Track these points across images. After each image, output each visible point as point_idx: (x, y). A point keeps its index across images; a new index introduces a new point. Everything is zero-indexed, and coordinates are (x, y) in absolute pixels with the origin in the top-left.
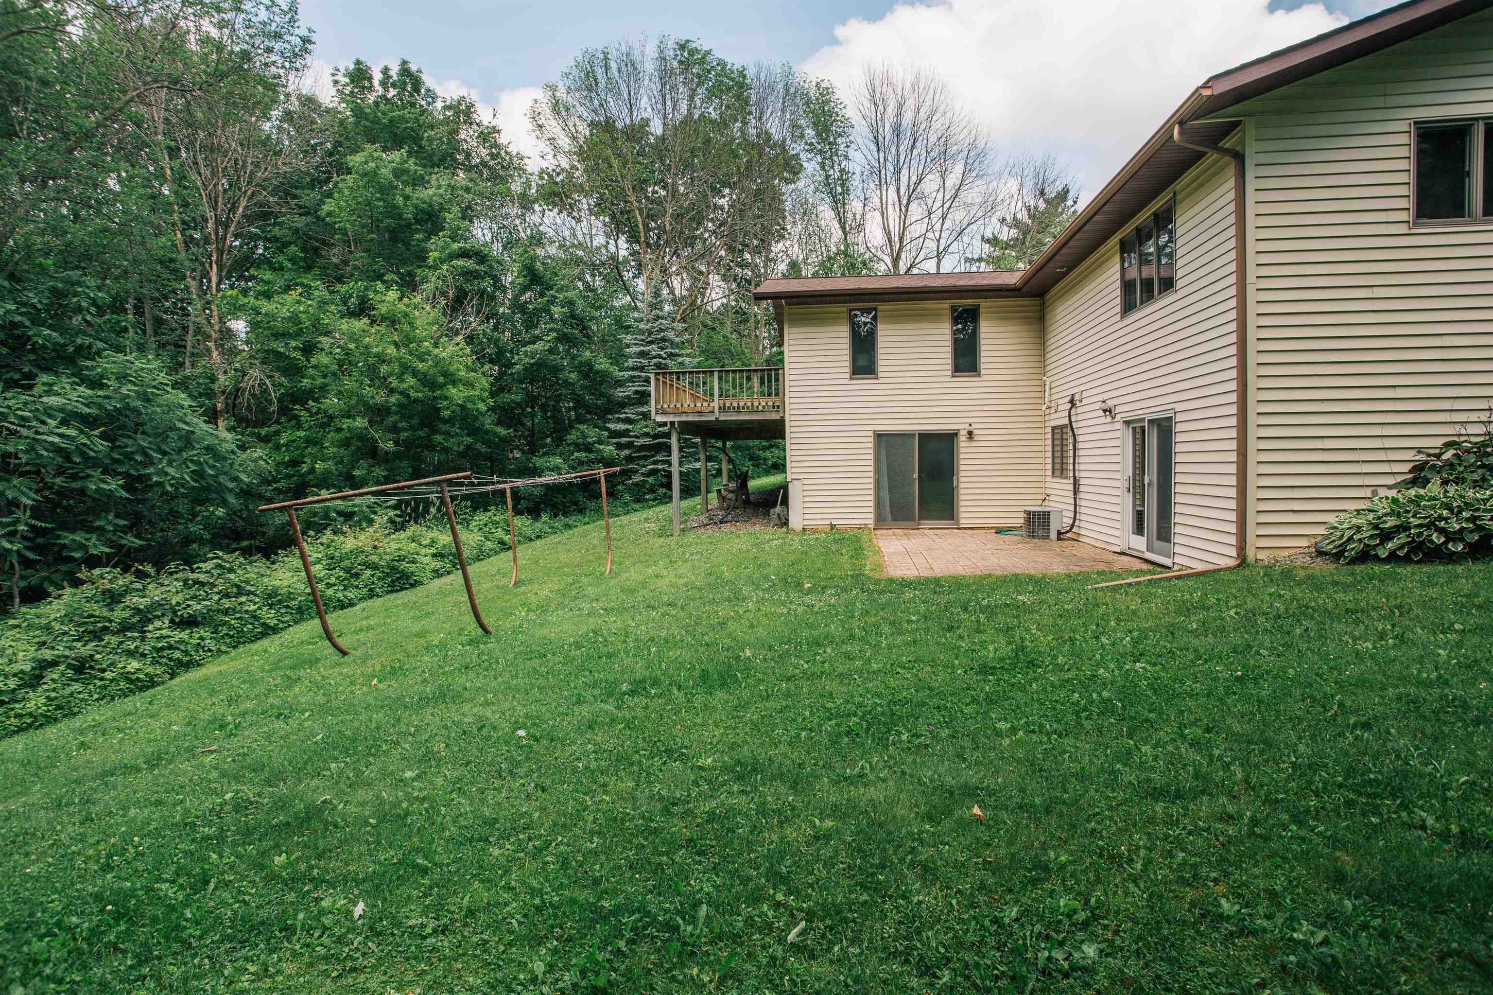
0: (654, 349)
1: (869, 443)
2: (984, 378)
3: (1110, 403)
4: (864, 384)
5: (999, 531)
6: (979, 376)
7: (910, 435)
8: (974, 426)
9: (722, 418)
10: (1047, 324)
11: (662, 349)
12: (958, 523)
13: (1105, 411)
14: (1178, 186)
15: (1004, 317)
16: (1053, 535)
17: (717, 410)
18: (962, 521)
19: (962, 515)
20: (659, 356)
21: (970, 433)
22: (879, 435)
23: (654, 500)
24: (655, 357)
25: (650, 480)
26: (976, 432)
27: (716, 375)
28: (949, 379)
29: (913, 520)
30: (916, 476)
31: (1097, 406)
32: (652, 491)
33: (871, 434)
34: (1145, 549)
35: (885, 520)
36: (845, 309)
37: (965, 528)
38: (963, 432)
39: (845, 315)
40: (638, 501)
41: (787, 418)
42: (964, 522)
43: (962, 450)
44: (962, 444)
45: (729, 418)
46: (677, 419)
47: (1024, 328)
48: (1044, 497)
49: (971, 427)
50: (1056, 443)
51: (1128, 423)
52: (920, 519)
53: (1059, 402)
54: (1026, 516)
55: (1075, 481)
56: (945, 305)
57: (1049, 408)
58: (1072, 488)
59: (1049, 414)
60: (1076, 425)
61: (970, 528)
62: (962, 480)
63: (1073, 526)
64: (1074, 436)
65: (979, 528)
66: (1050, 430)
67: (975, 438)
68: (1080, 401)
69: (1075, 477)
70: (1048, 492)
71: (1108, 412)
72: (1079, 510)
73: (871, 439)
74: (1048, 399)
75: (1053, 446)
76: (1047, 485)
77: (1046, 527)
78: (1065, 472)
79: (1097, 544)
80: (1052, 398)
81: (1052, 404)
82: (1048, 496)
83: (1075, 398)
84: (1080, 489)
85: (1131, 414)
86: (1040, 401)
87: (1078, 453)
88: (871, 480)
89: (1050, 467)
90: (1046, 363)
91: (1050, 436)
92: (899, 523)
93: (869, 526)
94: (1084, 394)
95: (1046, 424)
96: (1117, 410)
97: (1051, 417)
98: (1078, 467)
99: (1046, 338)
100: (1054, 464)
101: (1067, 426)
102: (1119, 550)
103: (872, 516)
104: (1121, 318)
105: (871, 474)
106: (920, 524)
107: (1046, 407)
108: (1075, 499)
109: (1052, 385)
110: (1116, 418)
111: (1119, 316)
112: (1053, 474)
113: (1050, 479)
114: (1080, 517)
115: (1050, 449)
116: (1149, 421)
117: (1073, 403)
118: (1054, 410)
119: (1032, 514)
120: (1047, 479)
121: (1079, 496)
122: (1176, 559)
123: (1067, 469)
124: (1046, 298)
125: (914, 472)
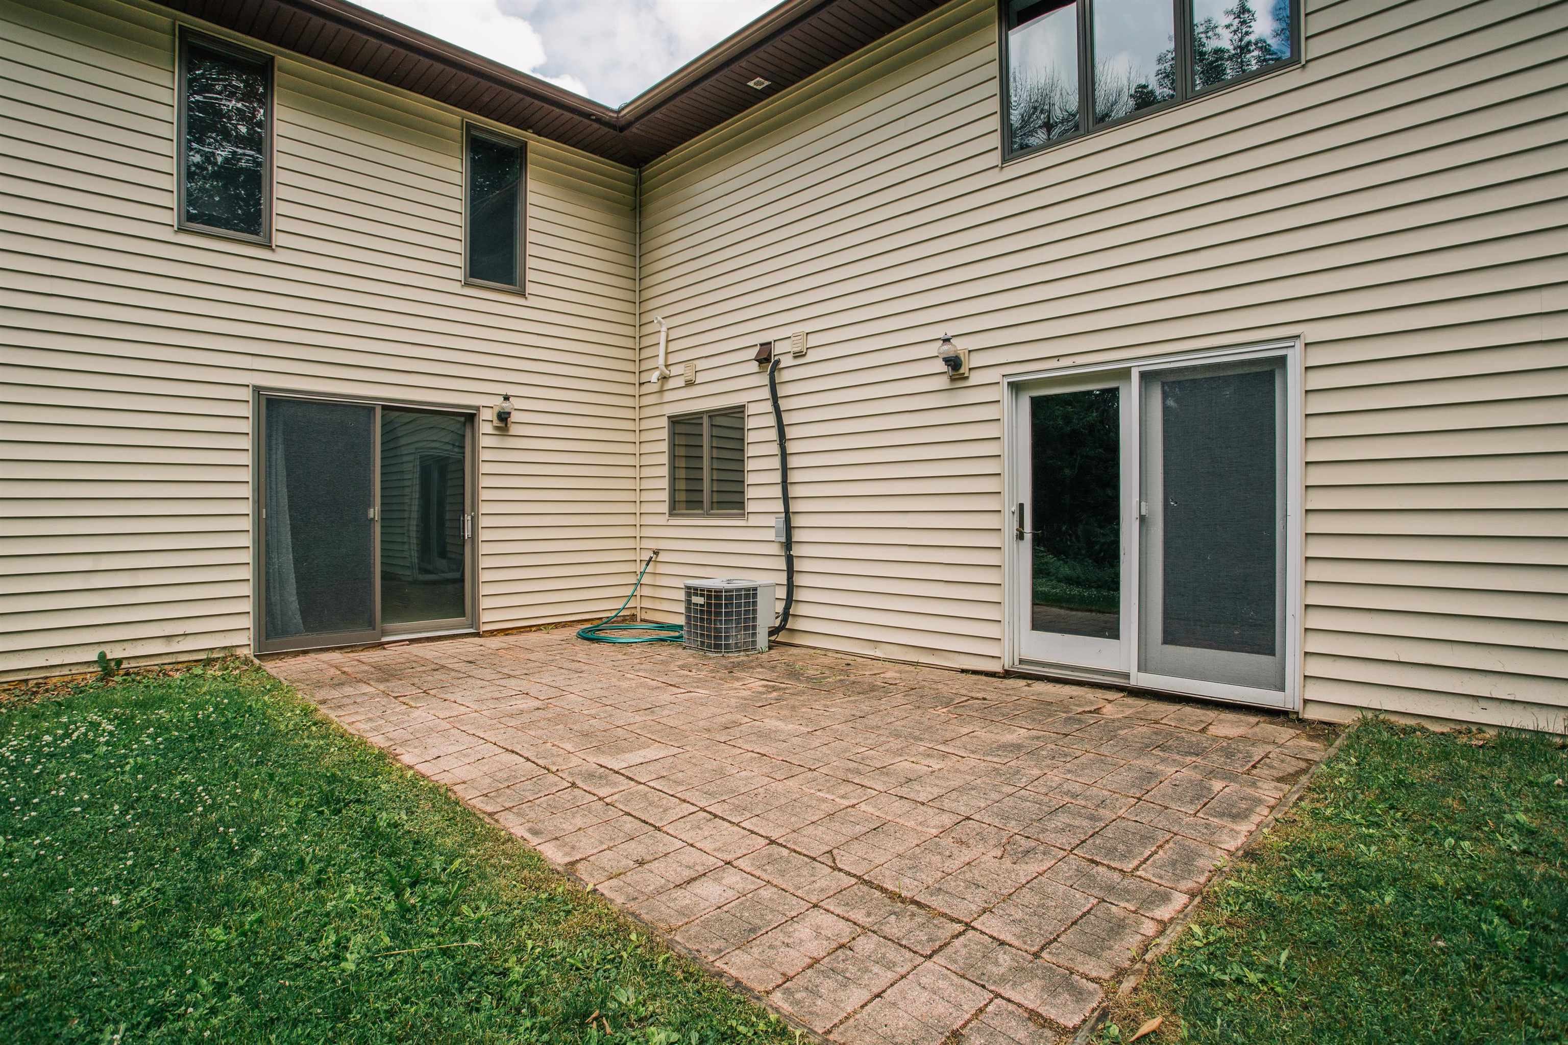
2: (532, 301)
3: (960, 346)
4: (225, 254)
6: (521, 294)
7: (357, 408)
8: (515, 403)
10: (647, 222)
12: (475, 621)
13: (947, 361)
15: (571, 184)
16: (762, 640)
18: (485, 617)
19: (485, 603)
21: (504, 417)
22: (270, 402)
26: (515, 417)
28: (456, 288)
29: (371, 624)
30: (375, 512)
31: (934, 349)
33: (247, 394)
34: (1133, 671)
35: (285, 632)
36: (166, 22)
37: (492, 633)
38: (486, 414)
42: (489, 618)
43: (484, 455)
44: (484, 441)
48: (646, 556)
49: (506, 405)
50: (682, 452)
51: (1016, 387)
52: (384, 619)
53: (701, 365)
54: (700, 600)
55: (788, 520)
56: (454, 116)
57: (664, 378)
58: (771, 535)
59: (661, 391)
60: (784, 405)
61: (505, 632)
62: (484, 522)
63: (786, 615)
64: (781, 427)
65: (538, 628)
66: (664, 422)
67: (514, 430)
68: (798, 355)
69: (787, 511)
70: (654, 545)
71: (954, 363)
72: (799, 580)
73: (247, 410)
74: (661, 361)
75: (673, 457)
76: (646, 532)
77: (749, 622)
78: (721, 504)
79: (878, 653)
80: (672, 359)
81: (674, 370)
82: (656, 553)
83: (778, 349)
84: (797, 536)
85: (1054, 364)
86: (629, 367)
87: (793, 462)
88: (247, 524)
89: (665, 496)
90: (647, 294)
91: (664, 434)
92: (325, 636)
93: (239, 652)
94: (813, 341)
95: (646, 413)
96: (976, 360)
97: (668, 396)
98: (794, 491)
99: (646, 248)
100: (673, 491)
101: (741, 409)
102: (995, 667)
103: (247, 622)
104: (1004, 161)
105: (247, 508)
106: (384, 633)
107: (654, 376)
108: (790, 560)
109: (673, 334)
110: (976, 378)
111: (995, 158)
112: (674, 509)
113: (663, 520)
114: (799, 595)
115: (664, 459)
116: (1146, 377)
117: (768, 360)
118: (681, 382)
119: (718, 597)
120: (646, 520)
121: (796, 551)
122: (1315, 692)
123: (735, 498)
124: (651, 170)
125: (368, 505)
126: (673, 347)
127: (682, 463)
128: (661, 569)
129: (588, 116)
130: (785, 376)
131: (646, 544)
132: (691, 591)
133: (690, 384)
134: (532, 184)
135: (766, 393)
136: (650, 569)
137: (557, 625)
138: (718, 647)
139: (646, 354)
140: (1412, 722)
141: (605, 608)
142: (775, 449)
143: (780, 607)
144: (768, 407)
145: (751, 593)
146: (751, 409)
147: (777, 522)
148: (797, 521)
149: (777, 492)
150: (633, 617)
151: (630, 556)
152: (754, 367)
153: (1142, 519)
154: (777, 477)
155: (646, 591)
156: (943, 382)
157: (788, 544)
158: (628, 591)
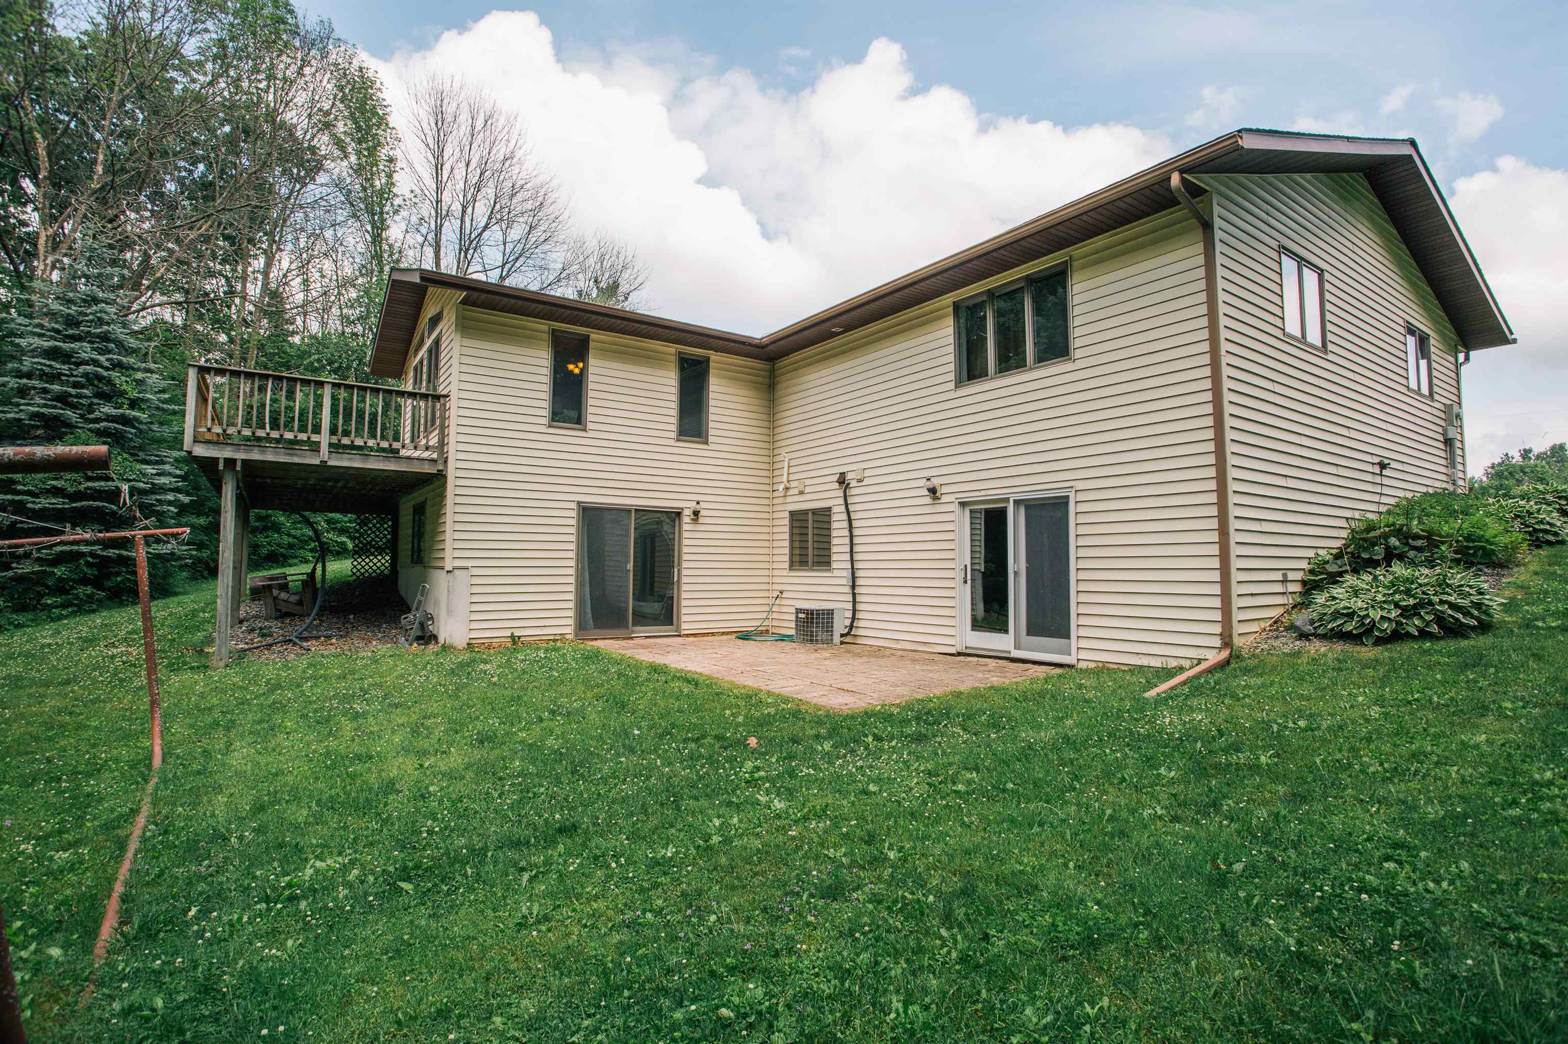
0: (85, 350)
1: (570, 521)
2: (712, 446)
3: (936, 482)
4: (567, 436)
5: (745, 636)
6: (706, 443)
7: (625, 511)
8: (703, 505)
9: (332, 463)
10: (777, 394)
11: (101, 352)
12: (678, 628)
13: (929, 490)
14: (1077, 251)
15: (734, 377)
16: (837, 639)
17: (324, 447)
18: (684, 626)
19: (684, 618)
20: (96, 363)
21: (696, 513)
22: (584, 509)
23: (63, 606)
24: (87, 363)
25: (59, 571)
26: (702, 513)
27: (327, 391)
28: (672, 442)
29: (627, 627)
30: (630, 566)
31: (923, 482)
32: (61, 588)
33: (574, 505)
34: (1012, 648)
35: (588, 628)
36: (546, 328)
37: (687, 635)
38: (687, 512)
39: (545, 336)
40: (22, 608)
41: (451, 473)
42: (688, 627)
43: (685, 535)
44: (686, 527)
45: (345, 464)
46: (240, 456)
47: (752, 393)
48: (775, 594)
49: (698, 507)
50: (796, 531)
51: (963, 504)
52: (633, 625)
53: (808, 482)
54: (803, 616)
55: (853, 573)
56: (672, 349)
57: (787, 489)
58: (844, 581)
59: (785, 496)
60: (851, 508)
61: (694, 635)
62: (684, 572)
63: (851, 627)
64: (850, 520)
65: (713, 634)
66: (787, 515)
67: (701, 520)
68: (860, 481)
69: (853, 568)
70: (780, 587)
71: (933, 491)
72: (859, 607)
73: (574, 514)
74: (785, 479)
75: (792, 534)
76: (775, 580)
77: (829, 628)
78: (819, 563)
79: (899, 646)
80: (792, 477)
81: (793, 484)
82: (781, 592)
83: (849, 476)
84: (859, 582)
85: (978, 494)
86: (766, 481)
87: (856, 540)
88: (572, 571)
89: (787, 558)
90: (777, 437)
91: (787, 522)
92: (606, 631)
93: (567, 637)
94: (867, 473)
95: (776, 508)
96: (945, 490)
97: (789, 499)
98: (856, 557)
99: (777, 409)
100: (792, 555)
101: (829, 509)
102: (953, 651)
103: (571, 622)
104: (956, 387)
105: (572, 563)
106: (633, 632)
107: (781, 487)
108: (854, 595)
109: (793, 463)
110: (944, 499)
111: (952, 385)
112: (792, 567)
113: (785, 573)
114: (859, 615)
115: (787, 536)
116: (1017, 502)
117: (843, 482)
118: (796, 491)
119: (812, 614)
120: (776, 573)
121: (857, 590)
122: (1083, 655)
123: (825, 559)
124: (781, 363)
125: (628, 562)
126: (792, 470)
127: (797, 538)
128: (784, 602)
129: (744, 343)
130: (853, 492)
131: (776, 587)
132: (799, 611)
133: (801, 493)
134: (712, 380)
135: (842, 501)
136: (777, 602)
137: (723, 633)
138: (812, 641)
139: (776, 473)
140: (1116, 666)
141: (749, 625)
142: (847, 533)
143: (848, 622)
144: (843, 509)
145: (830, 612)
146: (835, 510)
147: (847, 574)
148: (859, 574)
149: (848, 557)
150: (767, 631)
151: (766, 594)
152: (836, 485)
153: (1016, 573)
154: (848, 549)
155: (775, 616)
156: (928, 500)
157: (853, 587)
158: (764, 615)
